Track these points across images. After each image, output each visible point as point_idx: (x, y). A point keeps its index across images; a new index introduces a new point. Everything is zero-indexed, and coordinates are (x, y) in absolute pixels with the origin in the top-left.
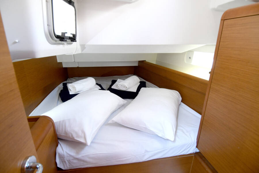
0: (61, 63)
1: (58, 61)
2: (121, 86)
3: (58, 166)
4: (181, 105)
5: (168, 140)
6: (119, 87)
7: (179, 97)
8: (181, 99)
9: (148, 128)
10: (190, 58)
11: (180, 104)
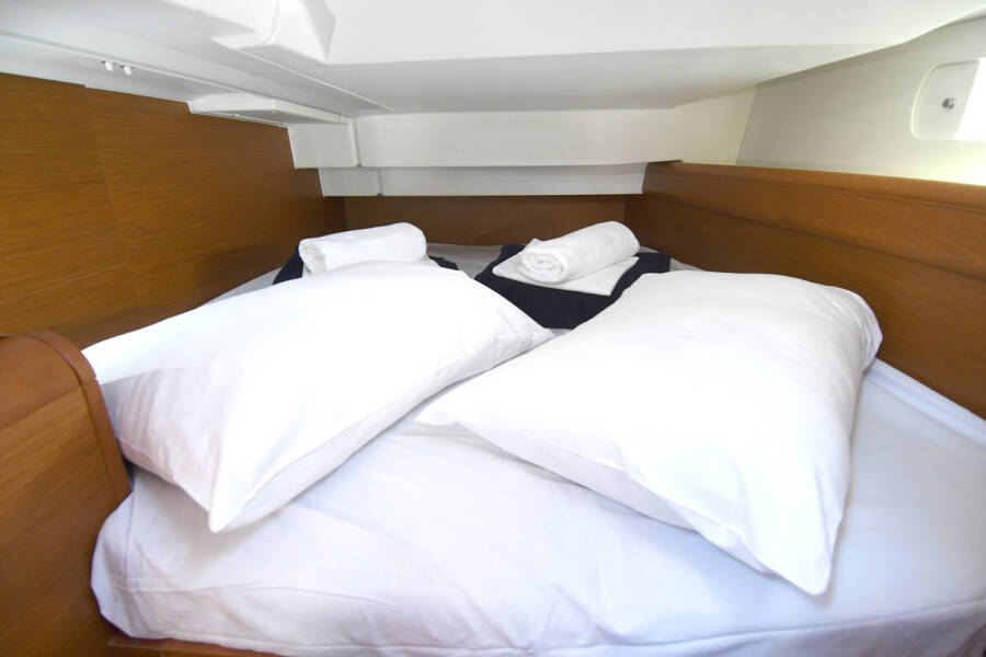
0: (312, 174)
1: (299, 162)
2: (535, 263)
3: (106, 612)
4: (871, 377)
5: (772, 576)
6: (528, 269)
7: (865, 322)
8: (878, 337)
9: (636, 478)
10: (946, 104)
11: (866, 372)
